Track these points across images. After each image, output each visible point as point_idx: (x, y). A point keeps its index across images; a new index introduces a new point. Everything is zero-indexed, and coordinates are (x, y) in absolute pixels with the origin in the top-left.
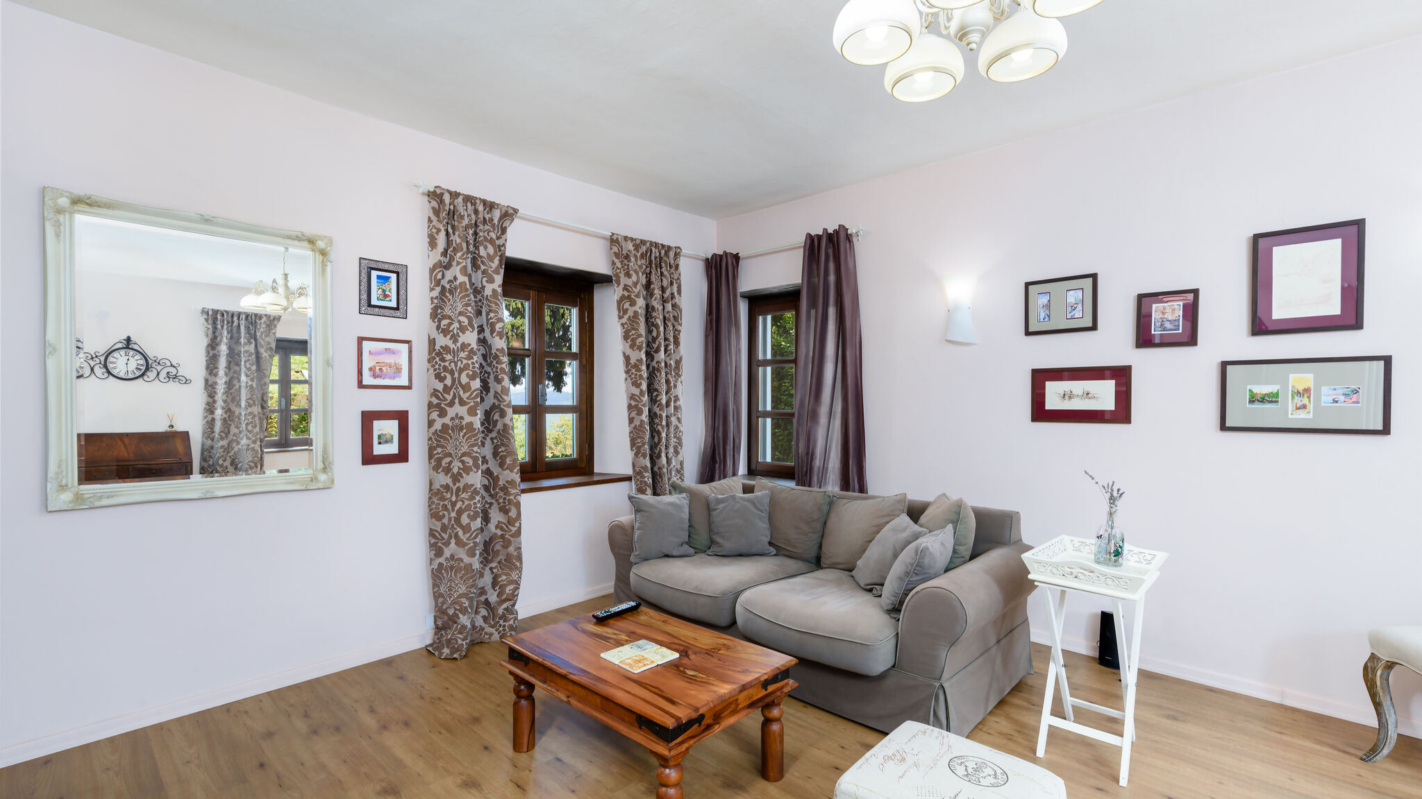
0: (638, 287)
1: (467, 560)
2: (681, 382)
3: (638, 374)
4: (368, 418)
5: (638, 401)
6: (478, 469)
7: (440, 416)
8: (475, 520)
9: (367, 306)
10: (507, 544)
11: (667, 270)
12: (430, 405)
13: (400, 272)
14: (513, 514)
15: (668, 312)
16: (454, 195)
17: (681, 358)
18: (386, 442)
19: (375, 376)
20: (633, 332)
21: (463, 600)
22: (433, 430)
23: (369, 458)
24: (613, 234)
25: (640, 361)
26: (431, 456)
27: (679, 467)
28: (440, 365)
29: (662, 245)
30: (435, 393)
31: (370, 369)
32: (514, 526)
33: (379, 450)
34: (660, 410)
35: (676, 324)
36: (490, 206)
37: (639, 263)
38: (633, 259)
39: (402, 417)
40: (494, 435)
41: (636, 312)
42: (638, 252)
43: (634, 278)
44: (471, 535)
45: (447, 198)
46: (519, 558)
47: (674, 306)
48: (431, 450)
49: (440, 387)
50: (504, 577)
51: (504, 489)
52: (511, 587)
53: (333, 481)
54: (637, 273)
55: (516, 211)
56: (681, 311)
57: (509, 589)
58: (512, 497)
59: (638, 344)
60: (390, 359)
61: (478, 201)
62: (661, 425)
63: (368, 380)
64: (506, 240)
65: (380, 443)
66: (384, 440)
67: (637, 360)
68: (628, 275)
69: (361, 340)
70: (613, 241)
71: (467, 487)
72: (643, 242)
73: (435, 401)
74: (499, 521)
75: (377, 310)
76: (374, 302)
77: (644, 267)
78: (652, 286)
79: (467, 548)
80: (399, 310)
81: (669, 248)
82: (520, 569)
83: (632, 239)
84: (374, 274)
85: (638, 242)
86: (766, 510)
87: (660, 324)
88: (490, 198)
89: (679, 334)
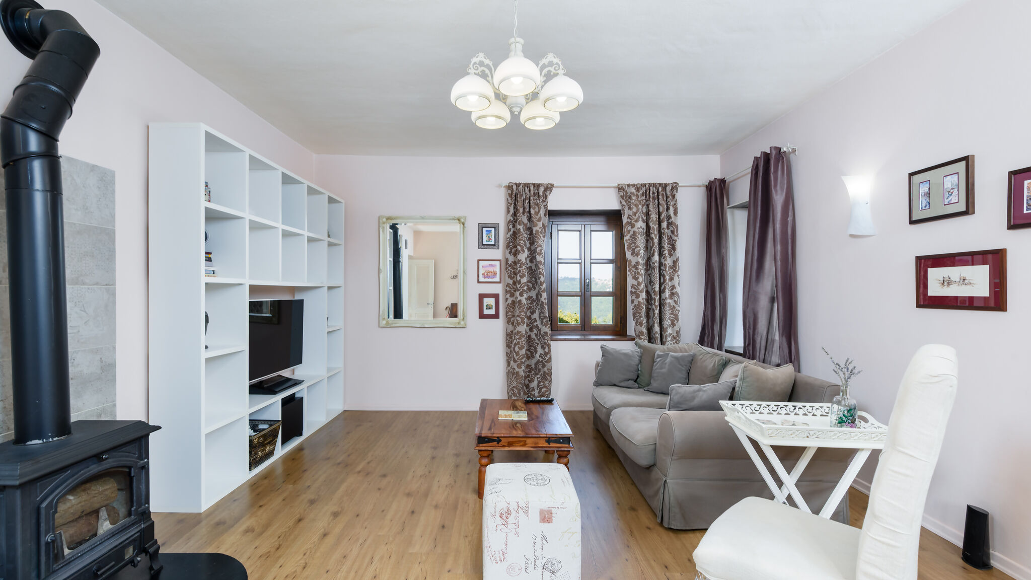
0: (637, 215)
1: (517, 369)
2: (678, 276)
3: (637, 271)
4: (482, 297)
5: (637, 289)
6: (524, 323)
7: (510, 296)
8: (522, 350)
9: (482, 245)
10: (544, 366)
11: (664, 200)
12: (506, 291)
13: (496, 226)
14: (547, 350)
15: (663, 229)
16: (518, 185)
17: (678, 259)
18: (489, 308)
19: (485, 277)
20: (633, 244)
21: (515, 389)
22: (507, 303)
23: (482, 316)
24: (619, 185)
25: (638, 263)
26: (507, 316)
27: (675, 335)
28: (511, 271)
29: (660, 184)
30: (508, 285)
31: (483, 274)
32: (547, 356)
33: (486, 312)
34: (654, 295)
35: (672, 236)
36: (537, 186)
37: (640, 199)
38: (634, 198)
39: (496, 297)
40: (539, 307)
41: (634, 232)
42: (639, 192)
43: (634, 210)
44: (519, 357)
45: (515, 187)
46: (550, 374)
47: (669, 224)
48: (507, 313)
49: (511, 282)
50: (542, 384)
51: (543, 336)
52: (544, 389)
53: (466, 325)
54: (637, 206)
55: (552, 185)
56: (677, 226)
57: (543, 390)
58: (546, 341)
59: (636, 252)
60: (491, 269)
61: (531, 185)
62: (655, 305)
63: (482, 279)
64: (548, 202)
65: (487, 309)
66: (489, 307)
67: (636, 263)
68: (630, 209)
69: (479, 261)
70: (620, 188)
71: (518, 332)
72: (644, 185)
73: (508, 289)
74: (541, 354)
75: (486, 246)
76: (485, 243)
77: (645, 201)
78: (650, 213)
79: (517, 363)
80: (495, 246)
81: (666, 185)
82: (550, 381)
83: (634, 185)
84: (485, 229)
85: (638, 186)
86: (686, 365)
87: (654, 237)
88: (537, 182)
89: (675, 243)
